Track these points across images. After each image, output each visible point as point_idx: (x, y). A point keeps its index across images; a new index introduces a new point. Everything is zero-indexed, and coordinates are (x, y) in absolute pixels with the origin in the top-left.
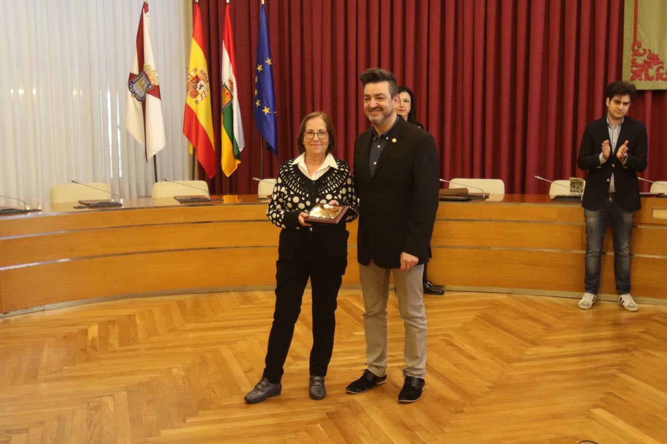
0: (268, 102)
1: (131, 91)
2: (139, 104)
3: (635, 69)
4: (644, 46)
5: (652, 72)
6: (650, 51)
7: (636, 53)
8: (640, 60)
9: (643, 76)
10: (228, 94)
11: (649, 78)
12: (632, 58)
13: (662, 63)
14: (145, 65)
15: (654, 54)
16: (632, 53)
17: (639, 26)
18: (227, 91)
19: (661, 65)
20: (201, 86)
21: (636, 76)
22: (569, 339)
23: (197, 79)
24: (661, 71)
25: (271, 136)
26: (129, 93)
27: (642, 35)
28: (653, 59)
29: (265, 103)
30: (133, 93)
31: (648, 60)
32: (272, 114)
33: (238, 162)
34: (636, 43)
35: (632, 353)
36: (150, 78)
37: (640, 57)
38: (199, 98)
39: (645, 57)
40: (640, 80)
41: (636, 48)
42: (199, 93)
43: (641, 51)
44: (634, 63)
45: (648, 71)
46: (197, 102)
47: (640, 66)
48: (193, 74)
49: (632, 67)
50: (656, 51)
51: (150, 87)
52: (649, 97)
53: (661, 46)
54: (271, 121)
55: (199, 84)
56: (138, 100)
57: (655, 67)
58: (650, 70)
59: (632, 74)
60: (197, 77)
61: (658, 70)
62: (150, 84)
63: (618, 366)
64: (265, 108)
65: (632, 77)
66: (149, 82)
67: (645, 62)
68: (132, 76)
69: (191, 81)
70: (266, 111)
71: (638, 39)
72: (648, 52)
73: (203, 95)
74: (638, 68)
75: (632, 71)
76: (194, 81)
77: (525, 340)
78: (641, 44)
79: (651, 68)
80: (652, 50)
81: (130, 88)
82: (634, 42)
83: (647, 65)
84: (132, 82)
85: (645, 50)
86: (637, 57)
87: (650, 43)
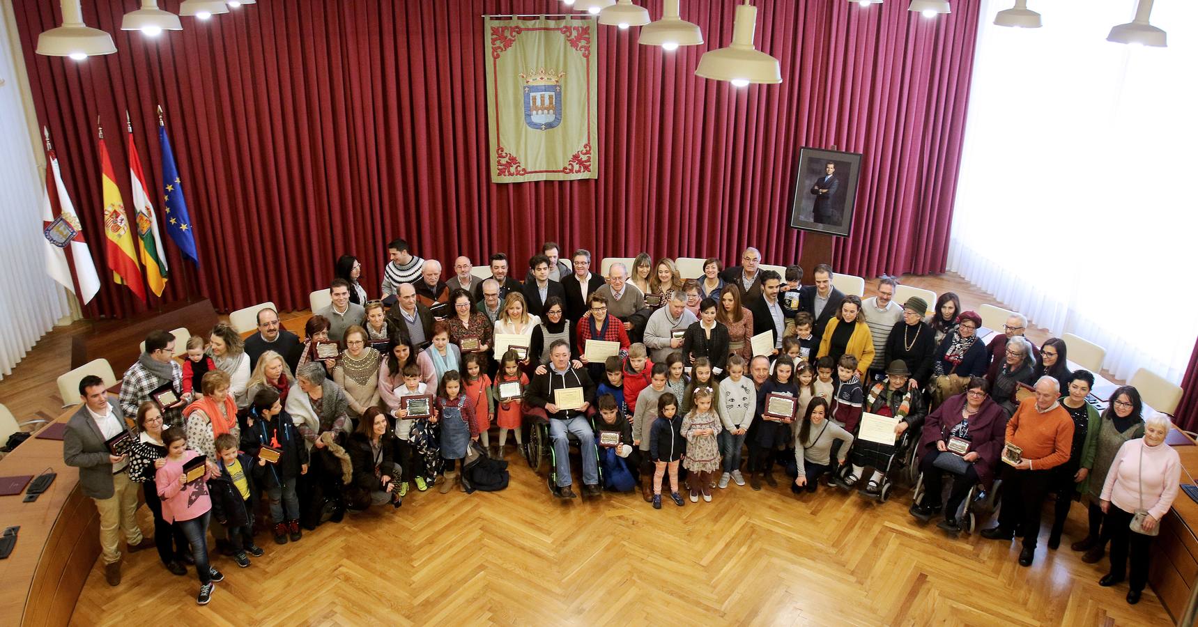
0: (184, 220)
1: (48, 239)
2: (61, 251)
3: (500, 167)
4: (505, 151)
5: (513, 170)
7: (500, 156)
8: (503, 161)
9: (507, 173)
10: (147, 220)
11: (511, 174)
12: (497, 159)
13: (519, 162)
14: (62, 213)
16: (496, 155)
17: (500, 136)
18: (145, 218)
19: (518, 164)
20: (122, 220)
21: (501, 173)
23: (116, 214)
24: (519, 169)
25: (193, 250)
26: (47, 241)
27: (503, 144)
28: (513, 160)
29: (182, 221)
30: (51, 240)
31: (509, 161)
32: (190, 230)
33: (166, 280)
34: (500, 149)
36: (73, 225)
37: (503, 159)
38: (121, 232)
39: (507, 159)
40: (505, 175)
41: (500, 152)
42: (121, 227)
43: (504, 155)
44: (499, 162)
45: (509, 169)
46: (120, 236)
47: (504, 165)
48: (111, 210)
49: (497, 166)
50: (514, 155)
51: (74, 234)
52: (511, 188)
53: (517, 151)
54: (190, 236)
55: (119, 219)
56: (58, 246)
57: (515, 166)
59: (497, 172)
60: (115, 211)
61: (517, 168)
62: (74, 232)
64: (182, 225)
65: (498, 174)
66: (73, 229)
67: (507, 162)
68: (46, 224)
69: (110, 216)
70: (184, 227)
71: (501, 146)
72: (509, 155)
73: (126, 228)
74: (502, 167)
75: (498, 169)
76: (114, 216)
78: (503, 149)
79: (512, 167)
80: (511, 153)
81: (46, 236)
82: (498, 148)
83: (509, 165)
84: (48, 230)
85: (506, 153)
86: (500, 159)
87: (510, 148)
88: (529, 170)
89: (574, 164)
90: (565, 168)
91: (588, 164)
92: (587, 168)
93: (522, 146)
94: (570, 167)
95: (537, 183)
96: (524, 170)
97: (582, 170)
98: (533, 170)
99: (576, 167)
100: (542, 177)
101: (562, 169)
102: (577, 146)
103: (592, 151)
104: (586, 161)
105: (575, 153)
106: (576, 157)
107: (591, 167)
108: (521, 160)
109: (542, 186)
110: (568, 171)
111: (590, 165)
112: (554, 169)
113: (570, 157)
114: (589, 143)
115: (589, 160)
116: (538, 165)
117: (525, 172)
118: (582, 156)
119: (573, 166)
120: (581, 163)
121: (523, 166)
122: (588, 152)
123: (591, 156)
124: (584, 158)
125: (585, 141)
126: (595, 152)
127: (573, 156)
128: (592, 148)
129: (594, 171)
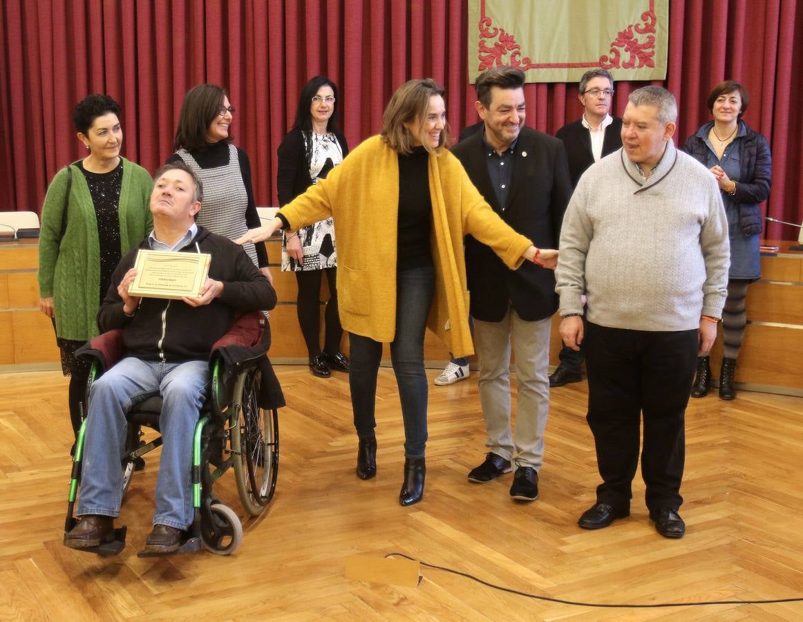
3: (483, 54)
4: (494, 24)
5: (506, 59)
6: (502, 30)
7: (484, 34)
8: (490, 43)
12: (479, 40)
13: (518, 47)
15: (507, 34)
16: (480, 33)
19: (517, 50)
21: (485, 65)
22: (391, 422)
24: (518, 58)
27: (491, 9)
28: (507, 42)
31: (500, 43)
34: (485, 20)
35: (472, 436)
37: (490, 39)
39: (496, 39)
41: (485, 26)
43: (491, 31)
44: (482, 47)
45: (500, 57)
47: (491, 51)
49: (480, 52)
50: (509, 31)
53: (516, 25)
57: (510, 53)
58: (503, 56)
59: (480, 62)
61: (513, 56)
63: (453, 454)
65: (480, 66)
67: (496, 45)
71: (487, 14)
72: (500, 32)
74: (488, 54)
75: (480, 58)
77: (333, 427)
78: (491, 21)
79: (505, 54)
80: (504, 29)
82: (482, 19)
83: (500, 49)
85: (495, 29)
86: (485, 39)
87: (502, 19)
88: (536, 61)
89: (622, 50)
90: (604, 58)
91: (649, 51)
92: (647, 60)
93: (525, 16)
94: (612, 56)
95: (551, 86)
96: (527, 61)
97: (637, 61)
98: (543, 61)
99: (625, 56)
100: (562, 76)
101: (597, 60)
102: (629, 16)
103: (657, 27)
104: (644, 46)
105: (623, 28)
106: (625, 37)
107: (655, 59)
108: (523, 41)
109: (561, 93)
110: (608, 63)
111: (653, 53)
112: (584, 60)
113: (614, 37)
114: (652, 10)
115: (650, 44)
116: (552, 53)
117: (529, 64)
118: (636, 36)
119: (618, 54)
120: (634, 48)
121: (525, 52)
122: (649, 29)
123: (656, 35)
124: (642, 39)
125: (644, 7)
126: (661, 27)
127: (620, 33)
128: (658, 19)
129: (660, 66)
